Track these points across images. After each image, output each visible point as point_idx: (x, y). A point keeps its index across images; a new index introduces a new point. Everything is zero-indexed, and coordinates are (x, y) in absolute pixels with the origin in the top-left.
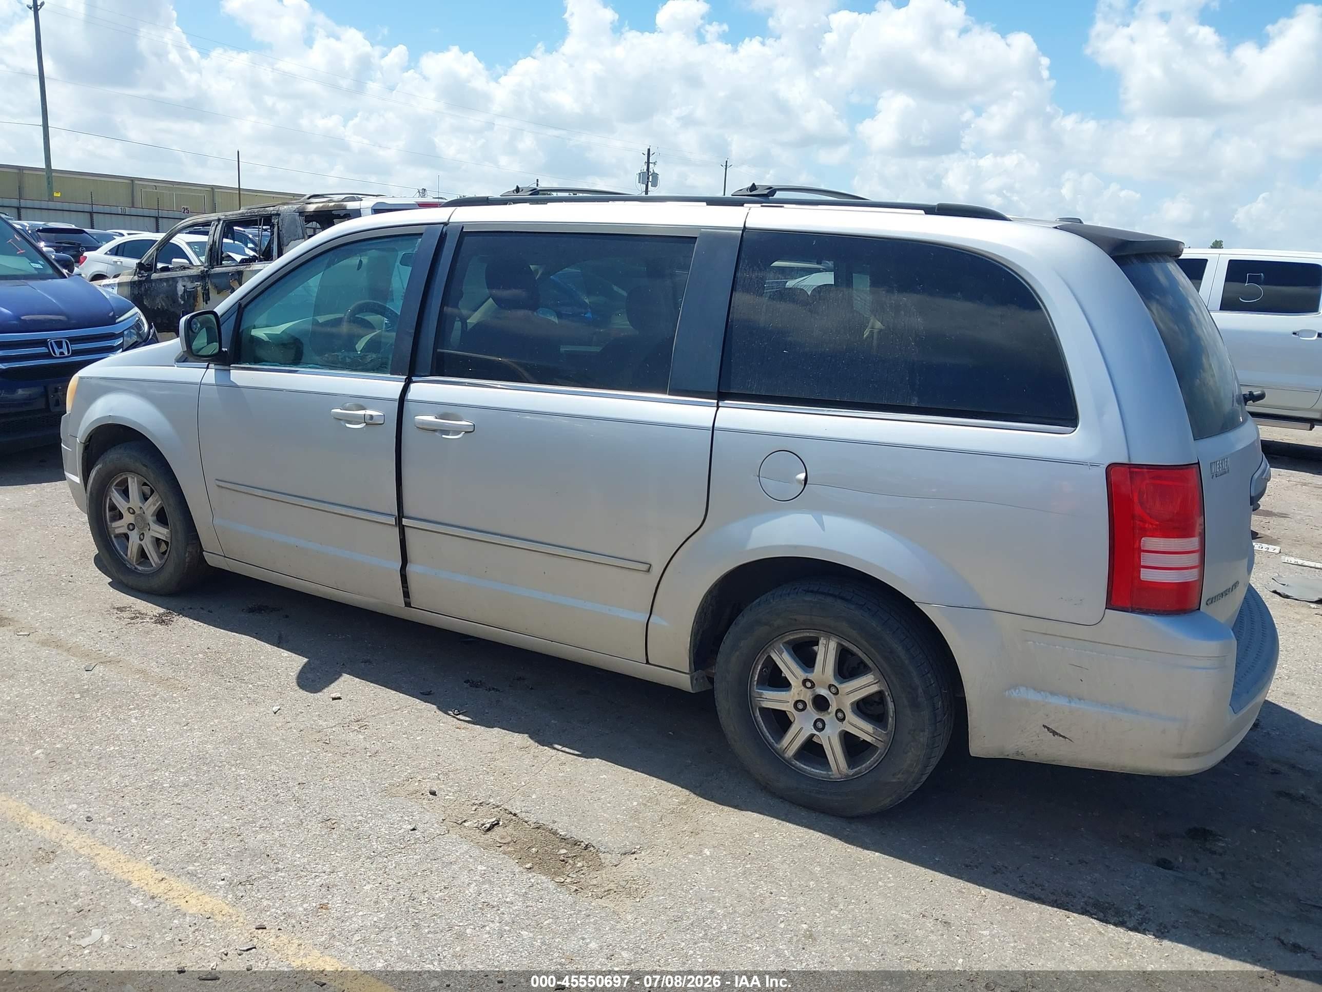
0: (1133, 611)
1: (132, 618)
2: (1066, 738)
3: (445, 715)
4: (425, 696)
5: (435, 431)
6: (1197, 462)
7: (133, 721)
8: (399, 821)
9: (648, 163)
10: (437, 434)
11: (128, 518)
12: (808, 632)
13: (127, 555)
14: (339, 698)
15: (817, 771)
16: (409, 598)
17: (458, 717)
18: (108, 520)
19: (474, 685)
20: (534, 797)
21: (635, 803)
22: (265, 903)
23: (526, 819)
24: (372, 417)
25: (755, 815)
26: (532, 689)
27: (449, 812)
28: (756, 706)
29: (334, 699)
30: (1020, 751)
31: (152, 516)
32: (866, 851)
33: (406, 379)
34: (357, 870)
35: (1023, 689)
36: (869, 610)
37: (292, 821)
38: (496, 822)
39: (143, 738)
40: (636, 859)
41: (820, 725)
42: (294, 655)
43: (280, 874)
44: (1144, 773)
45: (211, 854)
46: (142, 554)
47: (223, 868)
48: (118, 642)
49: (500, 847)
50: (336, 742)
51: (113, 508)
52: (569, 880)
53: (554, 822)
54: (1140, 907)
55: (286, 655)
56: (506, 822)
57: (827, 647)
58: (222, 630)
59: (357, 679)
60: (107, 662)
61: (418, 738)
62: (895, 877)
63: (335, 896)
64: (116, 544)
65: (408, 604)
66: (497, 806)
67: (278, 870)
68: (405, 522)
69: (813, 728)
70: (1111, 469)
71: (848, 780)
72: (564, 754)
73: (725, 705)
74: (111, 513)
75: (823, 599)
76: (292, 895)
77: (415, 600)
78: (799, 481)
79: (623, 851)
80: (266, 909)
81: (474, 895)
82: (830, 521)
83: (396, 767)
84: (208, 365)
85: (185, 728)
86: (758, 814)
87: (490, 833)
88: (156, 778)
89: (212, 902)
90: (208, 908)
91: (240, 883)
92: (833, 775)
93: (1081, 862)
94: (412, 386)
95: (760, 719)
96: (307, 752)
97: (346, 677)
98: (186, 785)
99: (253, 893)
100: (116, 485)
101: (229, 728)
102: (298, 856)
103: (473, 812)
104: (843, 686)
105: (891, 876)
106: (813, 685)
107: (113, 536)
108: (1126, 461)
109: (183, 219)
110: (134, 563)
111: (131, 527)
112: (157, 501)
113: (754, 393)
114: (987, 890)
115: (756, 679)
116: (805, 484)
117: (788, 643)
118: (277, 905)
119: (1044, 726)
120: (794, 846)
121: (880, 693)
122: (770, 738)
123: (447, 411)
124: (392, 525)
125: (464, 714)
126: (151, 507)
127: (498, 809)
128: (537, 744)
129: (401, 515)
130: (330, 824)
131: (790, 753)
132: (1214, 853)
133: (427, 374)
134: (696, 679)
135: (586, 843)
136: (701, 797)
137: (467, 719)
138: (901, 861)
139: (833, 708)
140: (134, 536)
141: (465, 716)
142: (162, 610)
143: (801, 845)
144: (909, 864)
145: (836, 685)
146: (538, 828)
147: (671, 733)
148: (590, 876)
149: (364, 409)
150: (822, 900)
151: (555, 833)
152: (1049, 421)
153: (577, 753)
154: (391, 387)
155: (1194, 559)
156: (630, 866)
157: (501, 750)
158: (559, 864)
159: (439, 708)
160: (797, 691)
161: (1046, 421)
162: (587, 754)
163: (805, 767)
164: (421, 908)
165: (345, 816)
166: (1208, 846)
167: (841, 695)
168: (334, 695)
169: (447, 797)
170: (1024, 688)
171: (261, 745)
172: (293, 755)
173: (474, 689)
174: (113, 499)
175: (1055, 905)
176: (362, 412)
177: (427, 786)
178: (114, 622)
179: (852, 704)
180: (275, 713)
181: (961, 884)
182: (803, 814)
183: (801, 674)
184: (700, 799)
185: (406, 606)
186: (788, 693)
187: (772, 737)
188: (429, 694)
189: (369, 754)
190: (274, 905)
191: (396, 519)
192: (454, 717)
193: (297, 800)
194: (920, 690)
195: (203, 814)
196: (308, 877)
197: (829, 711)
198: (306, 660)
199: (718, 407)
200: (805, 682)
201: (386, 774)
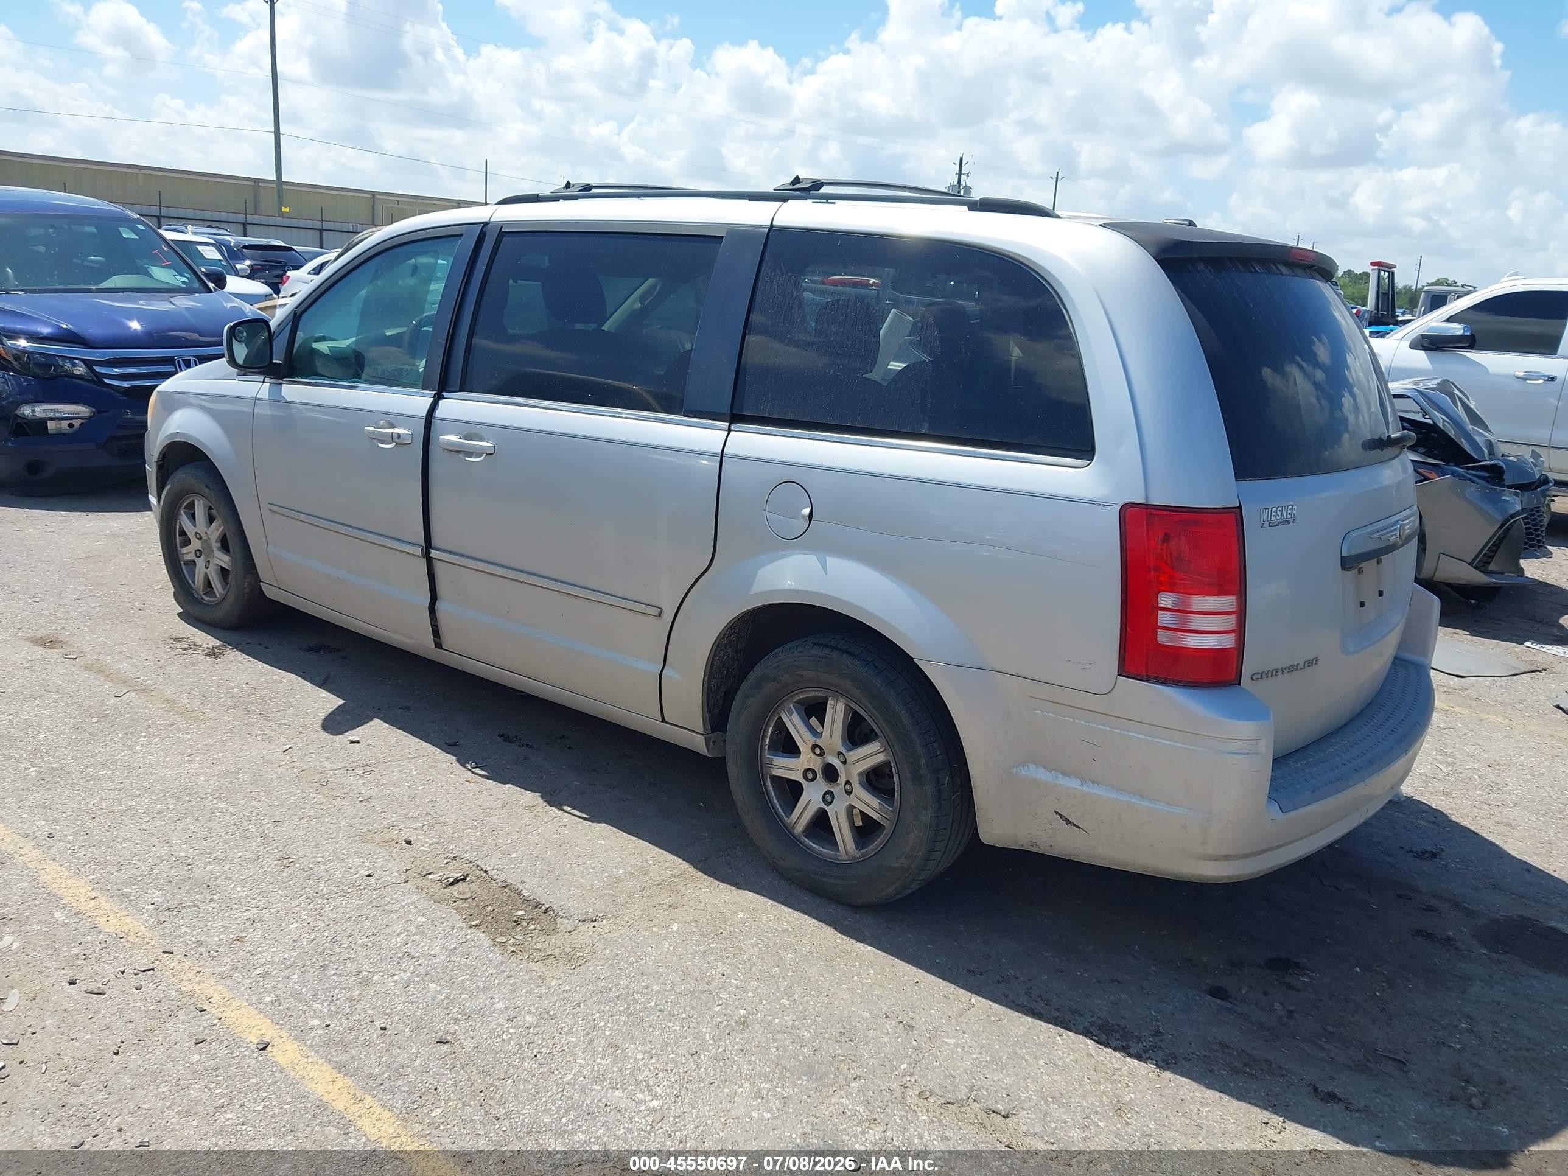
0: (1148, 680)
1: (184, 649)
2: (1080, 828)
3: (463, 768)
4: (449, 746)
5: (458, 452)
6: (1238, 505)
7: (138, 748)
8: (359, 866)
9: (960, 174)
10: (460, 455)
11: (196, 544)
12: (817, 691)
13: (193, 582)
14: (358, 742)
15: (826, 851)
16: (440, 638)
17: (474, 770)
18: (178, 545)
19: (508, 739)
20: (514, 855)
21: (621, 871)
22: (184, 929)
23: (495, 877)
24: (399, 435)
25: (751, 895)
26: (569, 748)
27: (418, 862)
28: (767, 773)
29: (352, 742)
30: (1034, 841)
31: (216, 542)
32: (859, 944)
33: (435, 394)
34: (291, 909)
35: (1032, 767)
36: (876, 667)
37: (248, 855)
38: (462, 877)
39: (141, 765)
40: (594, 927)
41: (829, 798)
42: (332, 696)
43: (212, 904)
44: (1168, 875)
45: (153, 880)
46: (208, 584)
47: (157, 893)
48: (160, 671)
49: (455, 902)
50: (333, 784)
51: (183, 533)
52: (512, 941)
53: (523, 882)
54: (1157, 1033)
55: (324, 695)
56: (474, 878)
57: (834, 707)
58: (270, 667)
59: (387, 725)
60: (140, 689)
61: (420, 788)
62: (876, 973)
63: (257, 930)
64: (185, 572)
65: (438, 645)
66: (471, 862)
67: (211, 900)
68: (433, 553)
69: (821, 801)
70: (1126, 507)
71: (854, 863)
72: (570, 816)
73: (735, 771)
74: (181, 538)
75: (829, 653)
76: (214, 925)
77: (447, 640)
78: (803, 516)
79: (584, 917)
80: (182, 935)
81: (399, 945)
82: (834, 563)
83: (382, 814)
84: (264, 379)
85: (186, 758)
86: (754, 894)
87: (451, 887)
88: (134, 804)
89: (132, 924)
90: (126, 928)
91: (169, 909)
92: (840, 856)
93: (1113, 981)
94: (442, 402)
95: (770, 788)
96: (299, 791)
97: (376, 721)
98: (160, 812)
99: (177, 919)
100: (185, 508)
101: (231, 762)
102: (239, 889)
103: (443, 865)
104: (851, 753)
105: (872, 972)
106: (822, 754)
107: (182, 563)
108: (1142, 501)
109: (359, 233)
110: (201, 593)
111: (199, 553)
112: (220, 526)
113: (766, 415)
114: (980, 998)
115: (767, 743)
116: (810, 520)
117: (800, 702)
118: (195, 933)
119: (1057, 813)
120: (776, 930)
121: (887, 764)
122: (780, 810)
123: (472, 430)
124: (419, 556)
125: (481, 768)
126: (215, 532)
127: (471, 865)
128: (545, 804)
129: (428, 544)
130: (285, 862)
131: (800, 828)
132: (1291, 988)
133: (455, 389)
134: (714, 742)
135: (547, 906)
136: (702, 872)
137: (483, 773)
138: (893, 958)
139: (842, 780)
140: (200, 562)
141: (482, 770)
142: (218, 643)
143: (785, 930)
144: (901, 962)
145: (844, 751)
146: (505, 887)
147: (702, 804)
148: (538, 940)
149: (394, 427)
150: (778, 988)
151: (519, 894)
152: (1064, 452)
153: (585, 816)
154: (418, 402)
155: (1230, 622)
156: (586, 933)
157: (503, 807)
158: (510, 925)
159: (458, 761)
160: (807, 759)
161: (1060, 452)
162: (594, 818)
163: (814, 845)
164: (338, 951)
165: (305, 856)
166: (1287, 979)
167: (849, 764)
168: (351, 739)
169: (422, 848)
170: (1034, 765)
171: (254, 780)
172: (282, 794)
173: (508, 744)
174: (182, 523)
175: (1053, 1022)
176: (390, 430)
177: (407, 834)
178: (165, 652)
179: (860, 774)
180: (284, 751)
181: (952, 988)
182: (806, 898)
183: (811, 740)
184: (699, 873)
185: (436, 647)
186: (797, 760)
187: (783, 810)
188: (454, 744)
189: (360, 799)
190: (192, 933)
191: (422, 549)
192: (470, 770)
193: (264, 836)
194: (923, 761)
195: (164, 841)
196: (238, 911)
197: (838, 782)
198: (342, 702)
199: (730, 430)
200: (815, 747)
201: (369, 820)
